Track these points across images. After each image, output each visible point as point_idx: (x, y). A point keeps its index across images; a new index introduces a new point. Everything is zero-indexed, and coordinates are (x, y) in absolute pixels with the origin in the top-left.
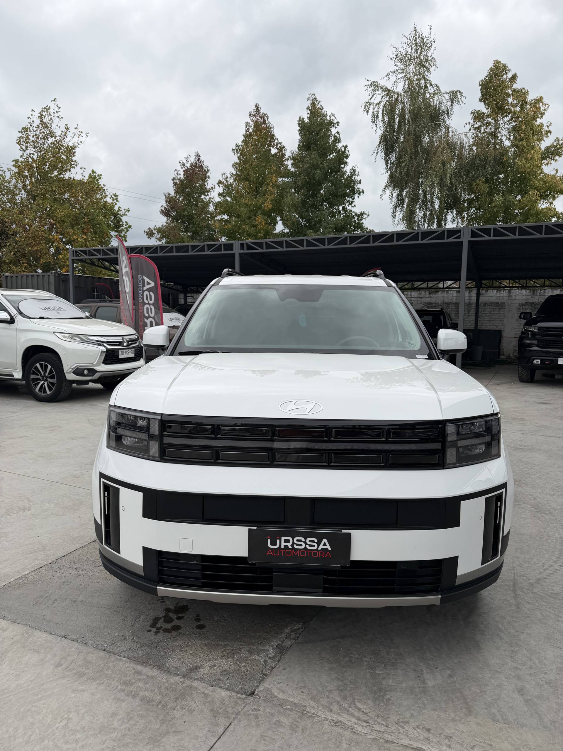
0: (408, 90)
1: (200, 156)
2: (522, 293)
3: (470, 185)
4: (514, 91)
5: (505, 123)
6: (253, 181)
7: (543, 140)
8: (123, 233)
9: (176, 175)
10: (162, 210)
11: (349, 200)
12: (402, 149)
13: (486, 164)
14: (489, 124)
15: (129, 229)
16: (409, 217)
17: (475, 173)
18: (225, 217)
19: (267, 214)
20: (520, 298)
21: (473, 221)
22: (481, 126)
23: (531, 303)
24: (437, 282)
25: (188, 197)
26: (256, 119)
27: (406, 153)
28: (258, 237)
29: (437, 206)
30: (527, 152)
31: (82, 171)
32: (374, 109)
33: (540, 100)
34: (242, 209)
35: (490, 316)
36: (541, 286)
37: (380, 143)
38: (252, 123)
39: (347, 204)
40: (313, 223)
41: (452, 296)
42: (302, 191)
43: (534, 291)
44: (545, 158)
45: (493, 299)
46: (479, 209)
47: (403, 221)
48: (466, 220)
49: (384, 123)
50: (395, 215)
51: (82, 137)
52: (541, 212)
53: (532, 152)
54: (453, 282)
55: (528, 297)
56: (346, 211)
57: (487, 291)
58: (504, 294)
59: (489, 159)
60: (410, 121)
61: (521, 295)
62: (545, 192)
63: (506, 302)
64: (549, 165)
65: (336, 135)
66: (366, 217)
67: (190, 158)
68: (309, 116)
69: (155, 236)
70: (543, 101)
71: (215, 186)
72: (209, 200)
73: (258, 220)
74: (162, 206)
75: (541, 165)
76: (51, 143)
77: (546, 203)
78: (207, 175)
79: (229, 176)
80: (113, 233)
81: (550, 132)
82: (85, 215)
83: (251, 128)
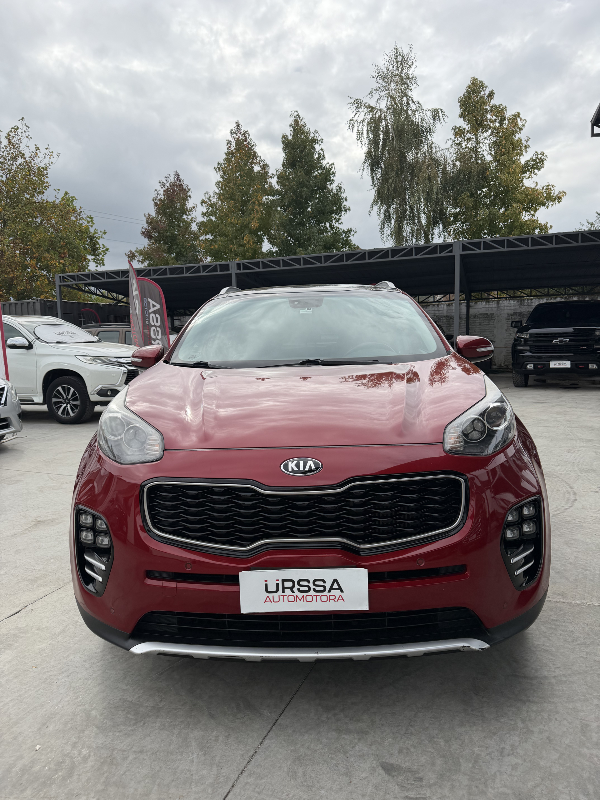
0: (390, 107)
1: (179, 175)
2: (510, 304)
3: (455, 199)
4: (492, 107)
5: (485, 138)
6: (238, 200)
7: (522, 154)
8: (101, 256)
9: (156, 195)
10: (143, 232)
11: (336, 217)
12: (388, 165)
13: (469, 178)
14: (469, 139)
15: (106, 252)
16: (398, 233)
17: (460, 188)
18: (210, 237)
19: (254, 233)
20: (509, 308)
21: (459, 235)
22: (462, 141)
23: (519, 313)
24: (427, 296)
25: (170, 216)
26: (237, 137)
27: (393, 169)
28: (246, 257)
29: (424, 222)
30: (509, 166)
31: (55, 193)
32: (358, 127)
33: (518, 115)
34: (229, 228)
35: (480, 327)
36: (528, 296)
37: (365, 159)
38: (234, 140)
39: (334, 221)
40: (302, 241)
41: (442, 309)
42: (290, 209)
43: (521, 301)
44: (525, 172)
45: (483, 311)
46: (465, 222)
47: (392, 237)
48: (453, 234)
49: (369, 140)
50: (383, 231)
51: (53, 157)
52: (524, 224)
53: (514, 166)
54: (442, 296)
55: (517, 307)
56: (334, 228)
57: (476, 303)
58: (493, 305)
59: (472, 174)
60: (394, 137)
61: (509, 305)
62: (527, 205)
63: (495, 313)
64: (530, 179)
65: (320, 152)
66: (354, 233)
67: (170, 177)
68: (292, 133)
69: (137, 259)
70: (521, 116)
71: (196, 205)
72: (191, 220)
73: (246, 240)
74: (143, 228)
75: (523, 178)
76: (20, 165)
77: (528, 215)
78: (189, 194)
79: (212, 195)
80: (90, 257)
81: (529, 147)
82: (61, 239)
83: (232, 146)
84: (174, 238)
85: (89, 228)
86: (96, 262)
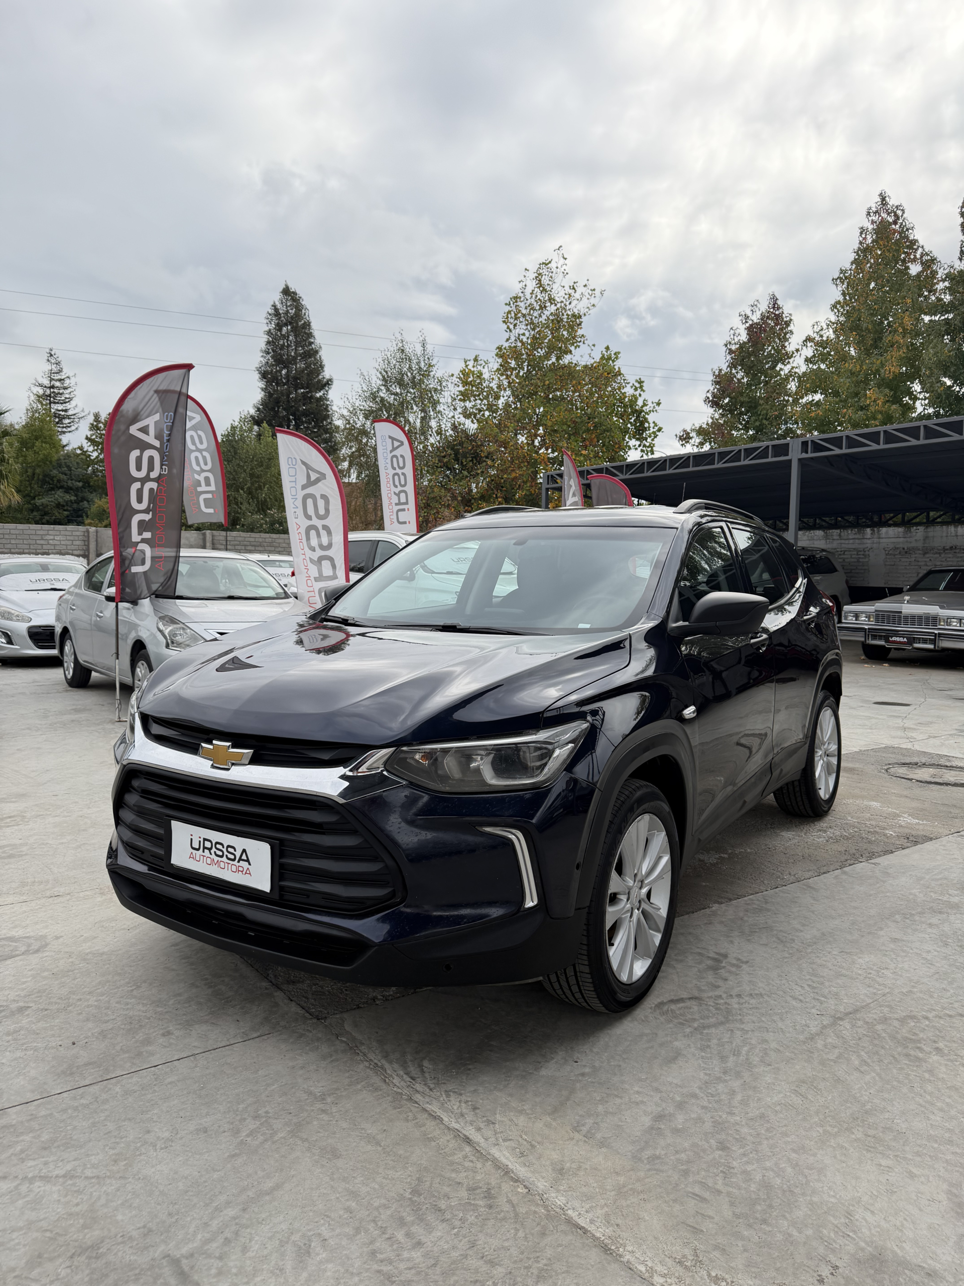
1: (776, 300)
9: (732, 337)
10: (708, 398)
15: (658, 433)
19: (889, 384)
25: (751, 369)
26: (880, 218)
28: (871, 424)
31: (590, 350)
34: (843, 380)
38: (871, 226)
42: (962, 334)
51: (595, 297)
67: (759, 306)
69: (692, 441)
71: (800, 346)
72: (789, 372)
73: (870, 398)
74: (708, 392)
76: (550, 314)
78: (789, 329)
80: (633, 442)
82: (589, 418)
83: (869, 237)
84: (753, 405)
85: (636, 399)
86: (642, 451)
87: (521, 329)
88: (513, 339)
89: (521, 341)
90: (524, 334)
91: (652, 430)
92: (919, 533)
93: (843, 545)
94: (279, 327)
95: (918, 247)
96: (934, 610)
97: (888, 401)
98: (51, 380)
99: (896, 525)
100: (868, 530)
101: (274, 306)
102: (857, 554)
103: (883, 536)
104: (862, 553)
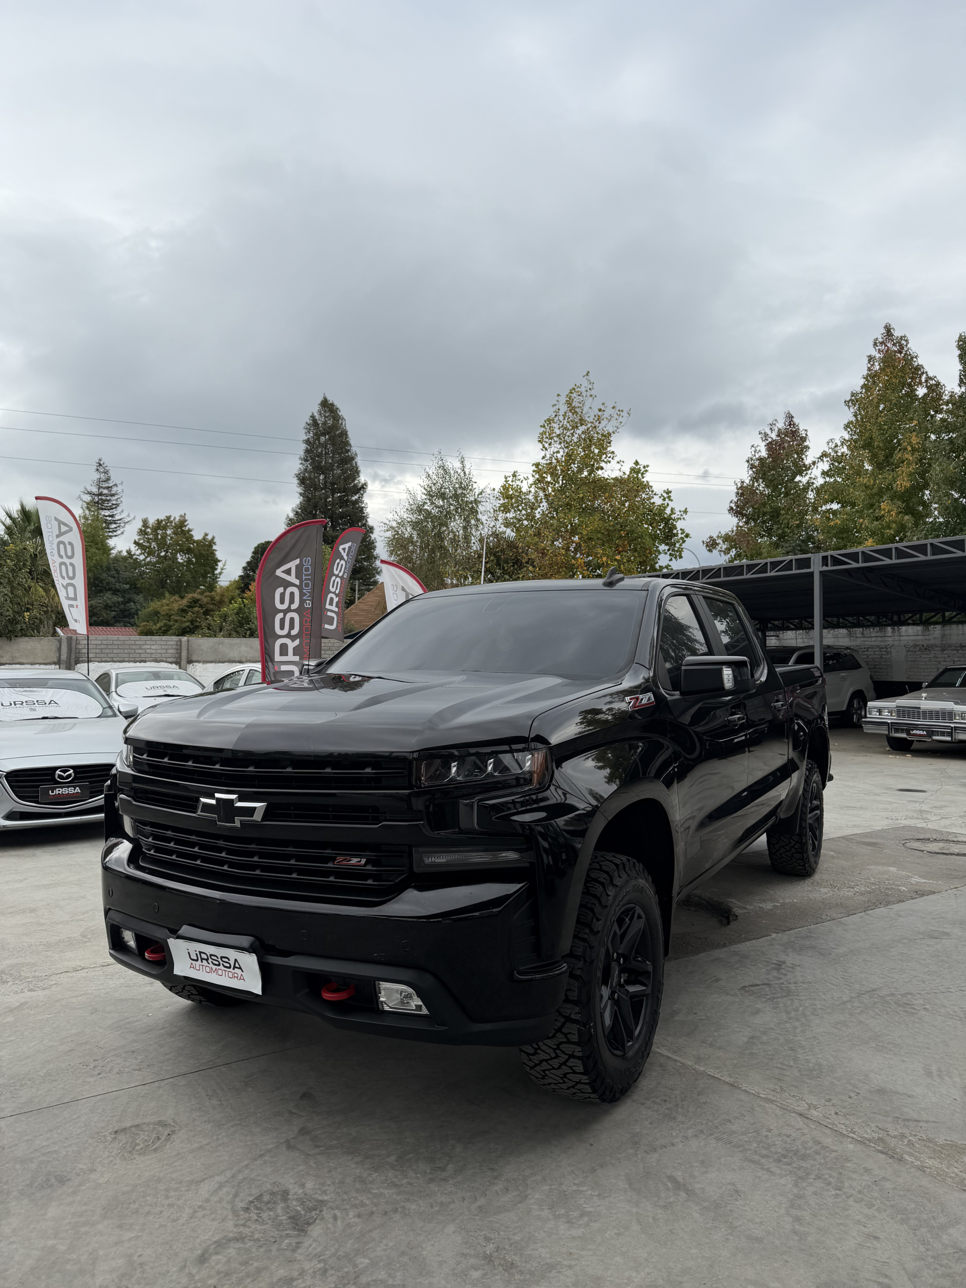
1: (792, 417)
6: (878, 447)
8: (677, 545)
9: (753, 453)
10: (731, 508)
18: (835, 506)
19: (904, 497)
25: (772, 482)
26: (886, 348)
28: (884, 540)
31: (619, 466)
34: (859, 493)
38: (877, 355)
51: (623, 416)
67: (777, 425)
71: (817, 460)
72: (807, 484)
73: (884, 509)
74: (731, 502)
78: (806, 443)
82: (621, 527)
83: (876, 364)
84: (775, 514)
85: (665, 508)
86: (671, 555)
87: (556, 447)
88: (548, 456)
89: (557, 459)
90: (558, 452)
91: (680, 536)
92: (936, 631)
93: (866, 643)
94: (317, 436)
95: (923, 373)
96: (949, 705)
97: (901, 512)
98: (100, 488)
99: (914, 624)
100: (889, 629)
101: (313, 417)
102: (880, 651)
103: (903, 634)
104: (885, 650)
